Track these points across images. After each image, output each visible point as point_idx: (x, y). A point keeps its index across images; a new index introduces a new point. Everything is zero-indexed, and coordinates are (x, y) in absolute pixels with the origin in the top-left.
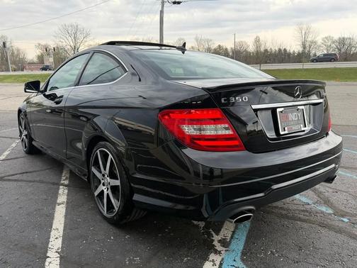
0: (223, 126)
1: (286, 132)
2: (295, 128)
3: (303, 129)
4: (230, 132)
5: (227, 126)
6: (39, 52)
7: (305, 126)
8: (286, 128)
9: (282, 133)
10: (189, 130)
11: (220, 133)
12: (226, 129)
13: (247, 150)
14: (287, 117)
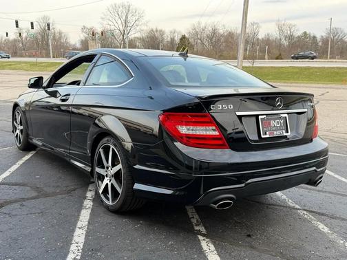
0: (211, 128)
1: (267, 136)
2: (277, 134)
3: (285, 134)
4: (216, 133)
5: (214, 128)
6: (83, 36)
7: (287, 132)
8: (267, 133)
9: (263, 136)
10: (184, 130)
11: (208, 133)
12: (214, 130)
13: (230, 148)
14: (270, 124)
